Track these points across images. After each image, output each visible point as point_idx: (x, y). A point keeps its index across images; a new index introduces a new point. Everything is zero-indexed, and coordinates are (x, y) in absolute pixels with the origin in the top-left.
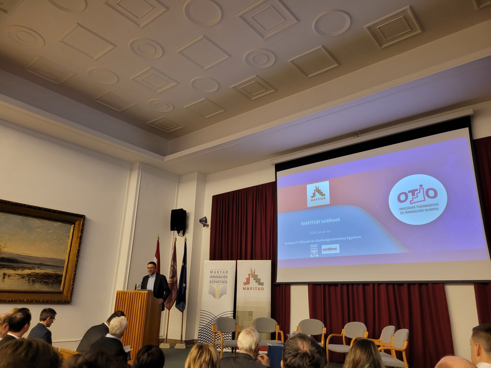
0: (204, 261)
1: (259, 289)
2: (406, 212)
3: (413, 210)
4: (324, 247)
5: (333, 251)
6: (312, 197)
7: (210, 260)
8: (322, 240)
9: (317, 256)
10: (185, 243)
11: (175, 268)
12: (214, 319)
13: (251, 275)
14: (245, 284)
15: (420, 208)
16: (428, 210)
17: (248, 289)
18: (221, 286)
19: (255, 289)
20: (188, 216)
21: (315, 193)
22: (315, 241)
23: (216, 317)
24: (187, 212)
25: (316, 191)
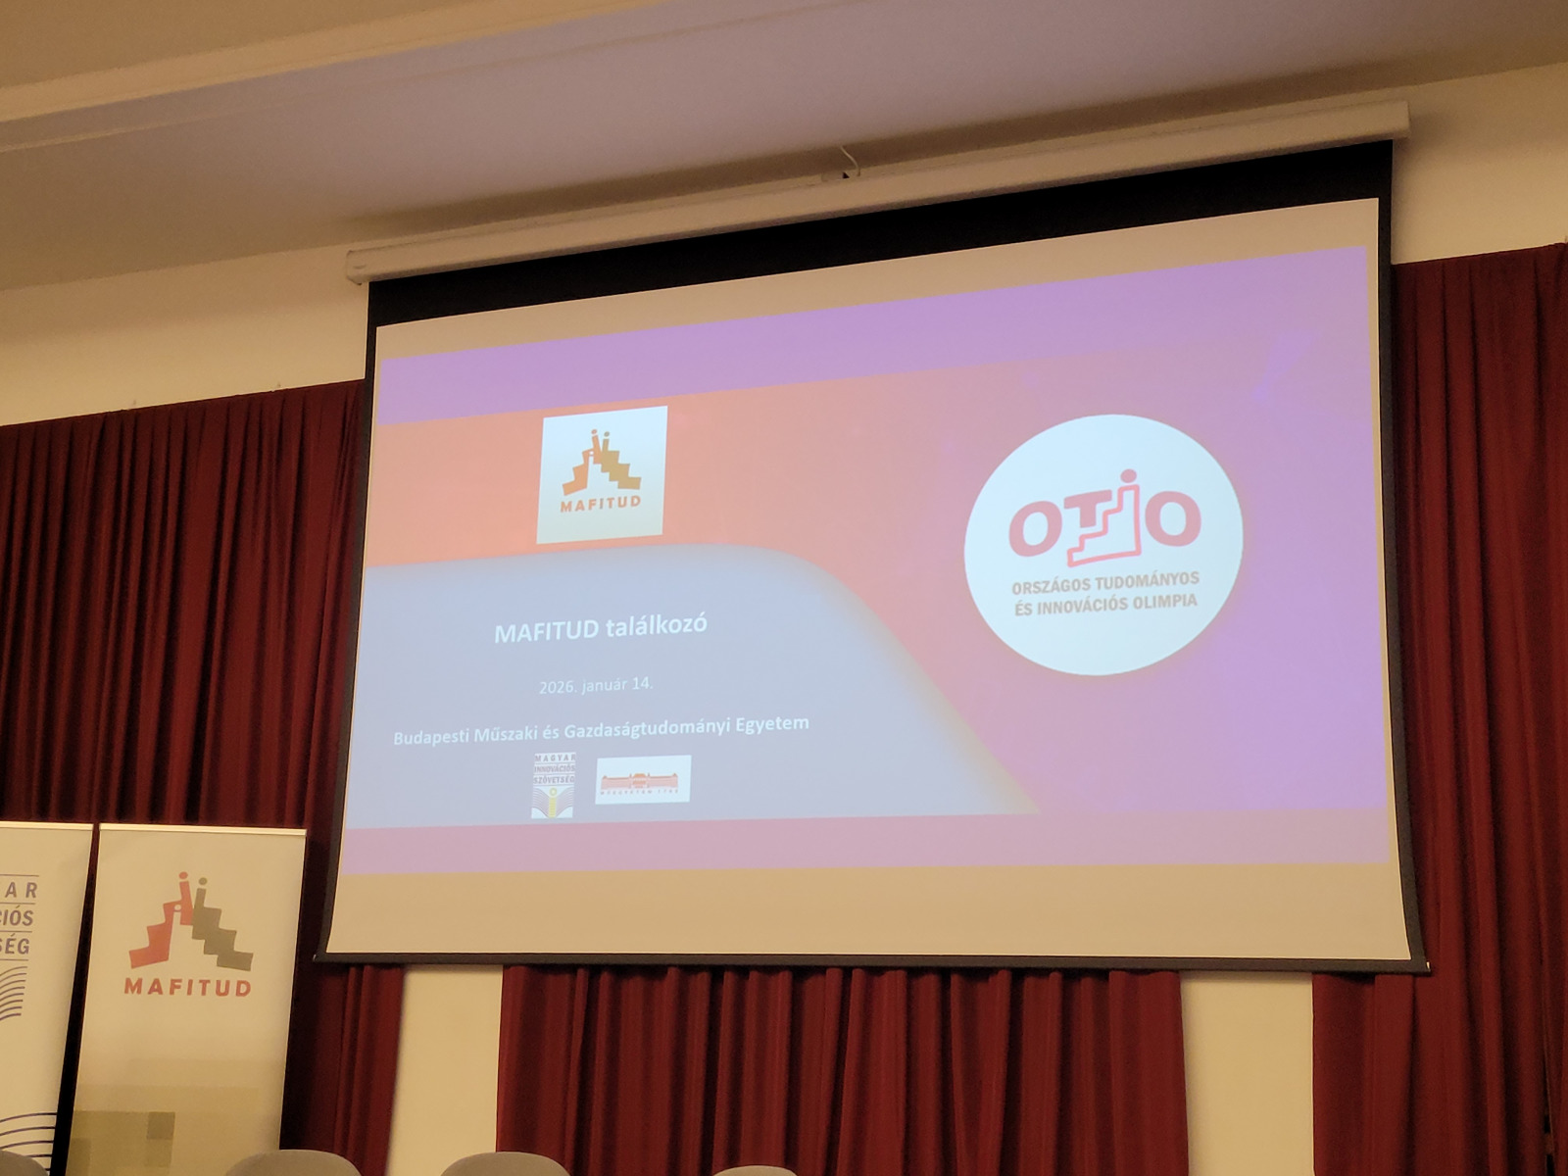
1: (223, 990)
2: (1045, 608)
3: (1080, 596)
4: (607, 767)
5: (655, 790)
6: (569, 488)
8: (600, 731)
9: (568, 813)
13: (178, 907)
14: (139, 958)
15: (1113, 590)
16: (1150, 603)
17: (156, 987)
19: (197, 987)
21: (585, 467)
22: (562, 733)
25: (591, 459)
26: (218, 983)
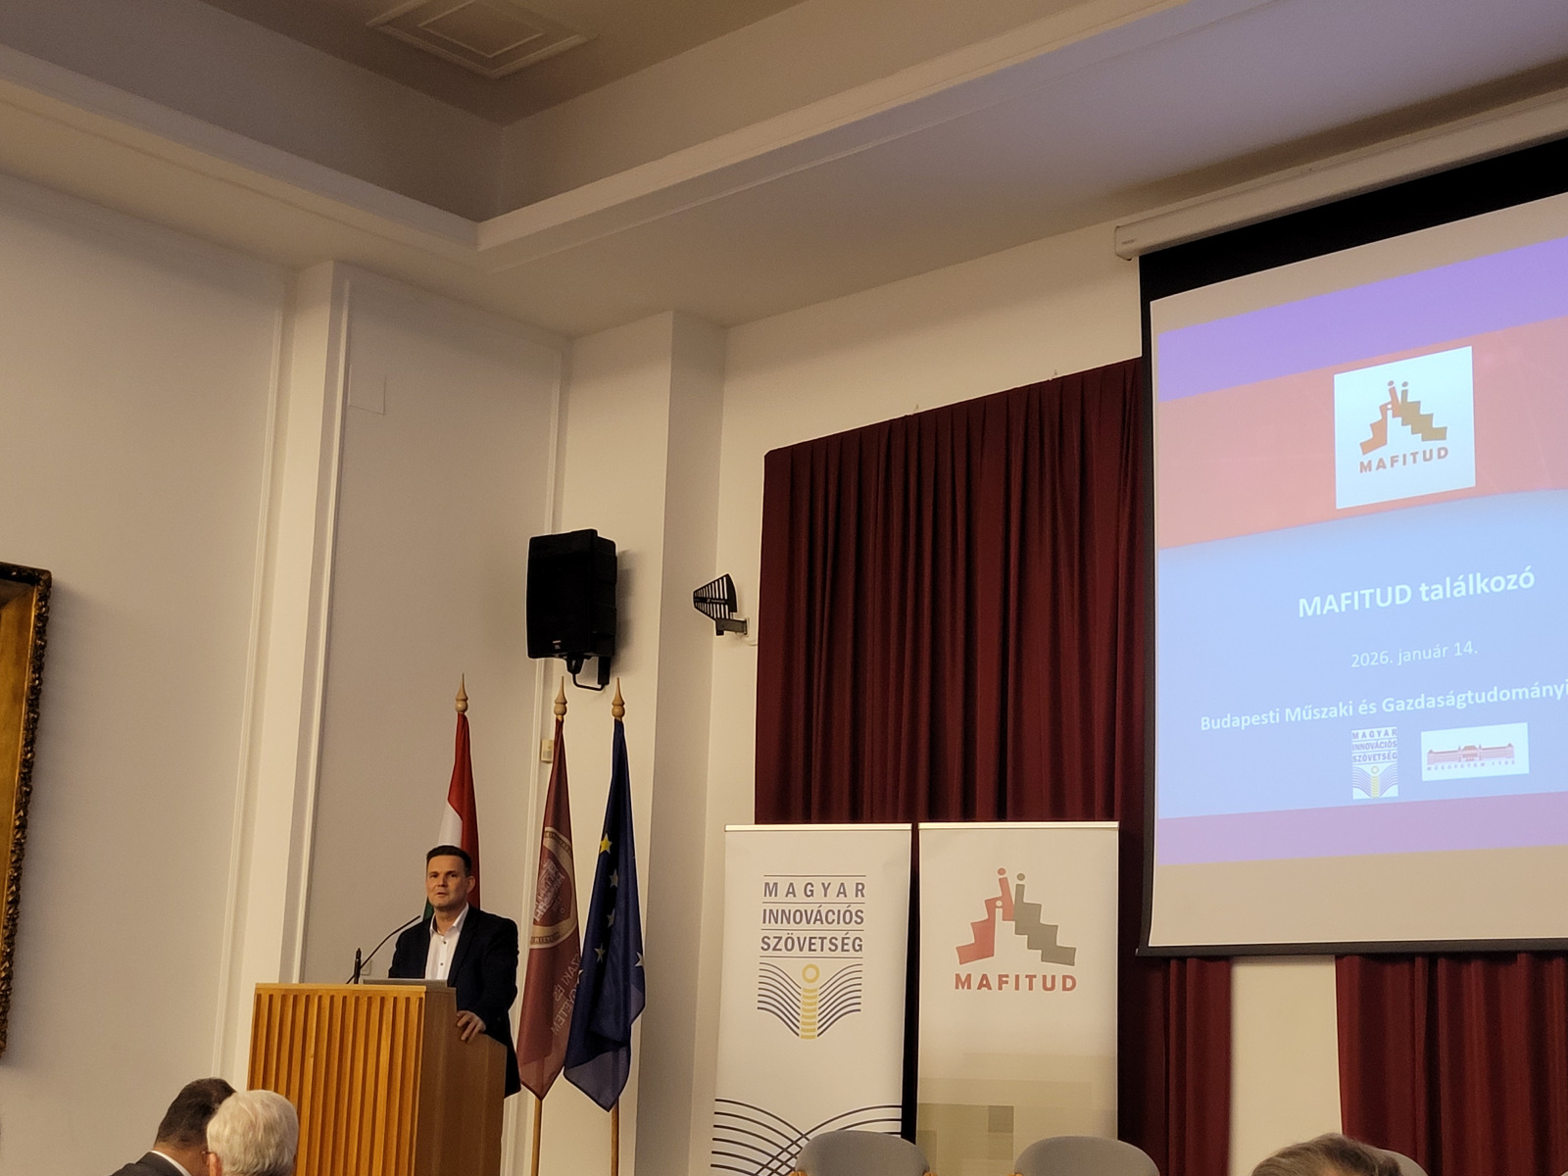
0: (728, 828)
1: (1049, 985)
5: (1488, 762)
6: (1367, 447)
7: (760, 819)
8: (1422, 703)
10: (619, 727)
11: (565, 864)
12: (794, 1149)
13: (999, 903)
14: (967, 954)
18: (829, 966)
19: (1024, 982)
20: (627, 572)
21: (1384, 421)
22: (1379, 706)
23: (804, 1136)
24: (618, 550)
25: (1390, 413)
26: (1044, 977)
